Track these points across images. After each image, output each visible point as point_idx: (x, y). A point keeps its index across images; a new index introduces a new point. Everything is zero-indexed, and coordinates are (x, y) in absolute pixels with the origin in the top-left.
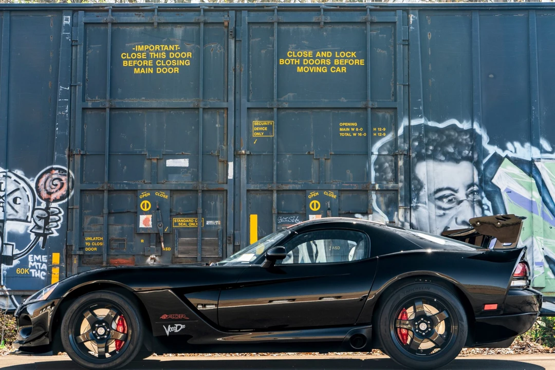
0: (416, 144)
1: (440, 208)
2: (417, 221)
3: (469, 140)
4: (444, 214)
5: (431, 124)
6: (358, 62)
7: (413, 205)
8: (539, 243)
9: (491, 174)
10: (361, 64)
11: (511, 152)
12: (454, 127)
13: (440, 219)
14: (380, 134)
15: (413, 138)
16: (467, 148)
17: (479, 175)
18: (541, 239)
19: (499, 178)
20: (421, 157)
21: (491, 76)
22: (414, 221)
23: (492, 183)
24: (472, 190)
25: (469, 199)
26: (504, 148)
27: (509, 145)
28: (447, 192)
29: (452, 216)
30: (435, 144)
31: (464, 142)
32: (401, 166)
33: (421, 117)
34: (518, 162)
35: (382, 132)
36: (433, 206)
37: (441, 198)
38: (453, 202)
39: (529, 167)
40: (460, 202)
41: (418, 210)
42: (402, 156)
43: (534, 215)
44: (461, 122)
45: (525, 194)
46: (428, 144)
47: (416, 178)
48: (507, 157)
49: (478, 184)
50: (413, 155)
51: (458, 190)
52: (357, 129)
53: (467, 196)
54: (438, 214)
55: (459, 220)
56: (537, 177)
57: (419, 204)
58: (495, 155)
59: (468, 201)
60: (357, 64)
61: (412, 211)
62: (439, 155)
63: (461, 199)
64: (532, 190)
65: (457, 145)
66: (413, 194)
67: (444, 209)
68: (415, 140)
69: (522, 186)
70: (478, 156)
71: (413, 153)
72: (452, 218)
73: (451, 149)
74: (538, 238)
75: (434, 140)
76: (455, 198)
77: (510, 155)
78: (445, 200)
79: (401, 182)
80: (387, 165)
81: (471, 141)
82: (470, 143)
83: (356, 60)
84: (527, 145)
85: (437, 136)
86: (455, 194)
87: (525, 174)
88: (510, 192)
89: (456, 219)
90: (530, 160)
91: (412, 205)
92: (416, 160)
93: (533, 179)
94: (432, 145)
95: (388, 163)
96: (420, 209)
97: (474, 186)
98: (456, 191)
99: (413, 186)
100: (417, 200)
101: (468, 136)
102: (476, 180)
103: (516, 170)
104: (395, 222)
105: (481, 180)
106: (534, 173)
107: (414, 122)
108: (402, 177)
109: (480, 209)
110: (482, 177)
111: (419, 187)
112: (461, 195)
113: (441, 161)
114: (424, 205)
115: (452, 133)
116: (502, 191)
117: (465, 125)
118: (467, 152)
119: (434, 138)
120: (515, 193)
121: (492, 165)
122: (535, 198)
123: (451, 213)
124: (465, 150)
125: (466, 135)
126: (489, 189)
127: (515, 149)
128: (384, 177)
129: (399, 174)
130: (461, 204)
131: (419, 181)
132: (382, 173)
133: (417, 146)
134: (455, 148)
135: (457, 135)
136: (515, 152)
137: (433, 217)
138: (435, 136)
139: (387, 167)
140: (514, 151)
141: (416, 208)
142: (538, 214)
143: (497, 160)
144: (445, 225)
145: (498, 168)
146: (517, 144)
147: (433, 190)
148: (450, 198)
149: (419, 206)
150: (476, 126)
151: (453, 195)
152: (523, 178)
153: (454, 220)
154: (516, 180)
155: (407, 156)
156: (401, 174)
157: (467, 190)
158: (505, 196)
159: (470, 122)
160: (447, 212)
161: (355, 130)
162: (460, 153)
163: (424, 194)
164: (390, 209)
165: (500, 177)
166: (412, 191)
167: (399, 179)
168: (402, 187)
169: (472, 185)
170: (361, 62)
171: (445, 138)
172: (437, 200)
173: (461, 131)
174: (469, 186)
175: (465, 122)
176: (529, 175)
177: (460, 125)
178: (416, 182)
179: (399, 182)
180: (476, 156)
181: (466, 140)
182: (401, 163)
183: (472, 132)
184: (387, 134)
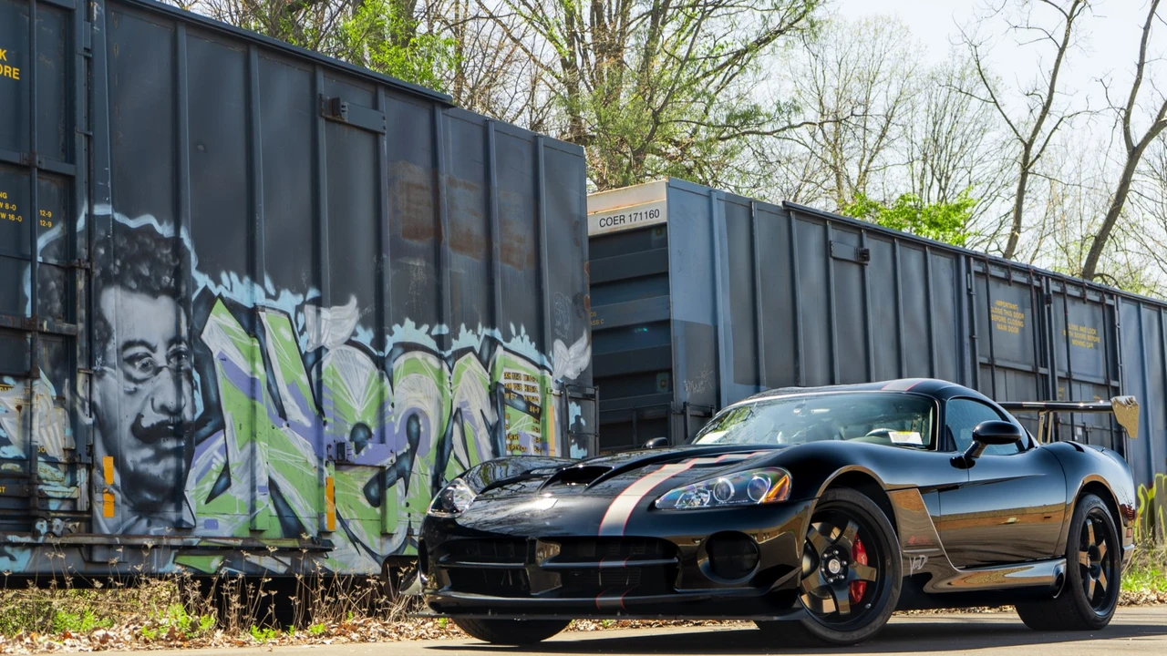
0: (102, 251)
1: (129, 377)
2: (101, 401)
3: (170, 257)
4: (136, 390)
5: (118, 217)
6: (9, 72)
7: (97, 367)
8: (264, 454)
9: (199, 325)
10: (14, 77)
11: (226, 288)
12: (148, 230)
13: (129, 397)
14: (43, 223)
15: (97, 239)
16: (168, 272)
17: (188, 324)
18: (265, 446)
19: (209, 333)
20: (109, 280)
21: (201, 147)
22: (97, 399)
23: (201, 340)
24: (174, 350)
25: (171, 366)
26: (218, 282)
27: (224, 276)
28: (140, 350)
29: (147, 394)
30: (123, 256)
31: (164, 260)
32: (81, 291)
33: (108, 203)
34: (234, 308)
35: (47, 219)
36: (122, 374)
37: (131, 360)
38: (149, 370)
39: (250, 319)
40: (158, 370)
41: (104, 378)
42: (83, 273)
43: (258, 404)
44: (160, 223)
45: (244, 367)
46: (116, 256)
47: (102, 318)
48: (220, 296)
49: (186, 339)
50: (97, 272)
51: (156, 347)
52: (7, 206)
53: (168, 361)
54: (128, 389)
55: (157, 404)
56: (262, 339)
57: (106, 368)
58: (206, 290)
59: (169, 369)
60: (8, 74)
61: (95, 379)
62: (129, 277)
63: (160, 365)
64: (253, 360)
65: (155, 264)
66: (97, 348)
67: (136, 381)
68: (100, 244)
69: (240, 351)
70: (187, 289)
71: (96, 268)
72: (147, 397)
73: (145, 271)
74: (262, 443)
75: (122, 249)
76: (151, 362)
77: (226, 294)
78: (138, 364)
79: (81, 321)
80: (53, 284)
81: (174, 260)
82: (172, 264)
83: (6, 67)
84: (247, 280)
85: (125, 241)
86: (153, 355)
87: (242, 330)
88: (225, 360)
89: (152, 400)
90: (250, 305)
91: (95, 368)
92: (101, 282)
93: (256, 340)
94: (119, 258)
95: (55, 281)
96: (107, 376)
97: (180, 343)
98: (153, 349)
99: (96, 332)
100: (103, 359)
101: (169, 251)
102: (184, 332)
103: (231, 322)
104: (64, 399)
105: (190, 332)
106: (258, 330)
107: (100, 210)
108: (82, 313)
109: (190, 386)
110: (191, 327)
111: (106, 335)
112: (160, 357)
113: (131, 290)
114: (113, 370)
115: (148, 241)
116: (215, 356)
117: (165, 230)
118: (168, 279)
119: (122, 245)
120: (232, 363)
121: (201, 309)
122: (260, 375)
123: (146, 389)
124: (165, 274)
125: (167, 249)
126: (198, 351)
127: (231, 284)
128: (48, 308)
129: (78, 306)
130: (161, 374)
131: (105, 322)
132: (46, 301)
133: (103, 256)
134: (151, 269)
135: (153, 245)
136: (231, 290)
137: (122, 394)
138: (123, 243)
139: (53, 289)
140: (229, 288)
141: (101, 374)
142: (262, 403)
143: (208, 299)
144: (137, 411)
145: (208, 316)
146: (234, 276)
147: (121, 343)
148: (145, 360)
149: (105, 371)
150: (184, 234)
151: (150, 356)
152: (241, 338)
153: (150, 402)
154: (233, 340)
155: (89, 273)
156: (81, 307)
157: (168, 349)
158: (218, 364)
159: (172, 226)
160: (140, 386)
161: (4, 206)
162: (158, 279)
163: (112, 347)
164: (58, 372)
165: (211, 332)
166: (93, 341)
167: (79, 316)
168: (82, 332)
169: (176, 339)
170: (14, 73)
171: (137, 247)
172: (126, 363)
173: (159, 239)
174: (171, 342)
175: (165, 223)
176: (249, 334)
177: (159, 229)
178: (102, 324)
179: (78, 321)
180: (183, 288)
181: (166, 256)
182: (81, 285)
183: (176, 243)
184: (53, 225)
